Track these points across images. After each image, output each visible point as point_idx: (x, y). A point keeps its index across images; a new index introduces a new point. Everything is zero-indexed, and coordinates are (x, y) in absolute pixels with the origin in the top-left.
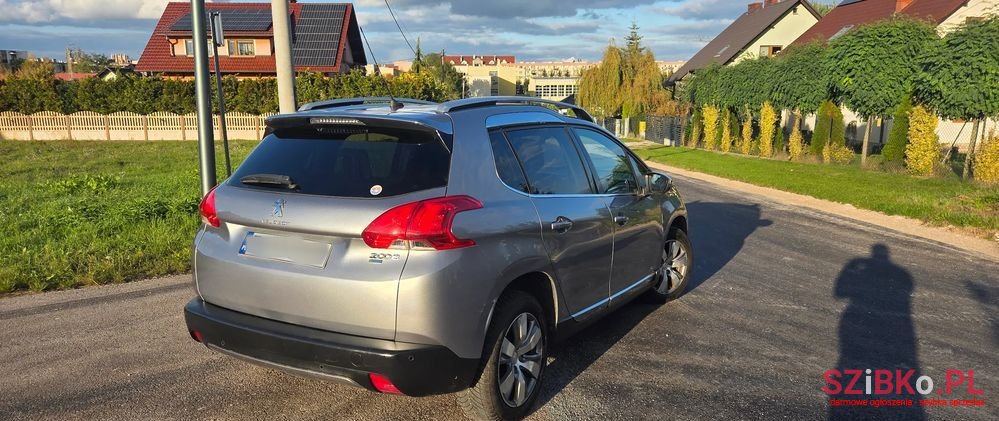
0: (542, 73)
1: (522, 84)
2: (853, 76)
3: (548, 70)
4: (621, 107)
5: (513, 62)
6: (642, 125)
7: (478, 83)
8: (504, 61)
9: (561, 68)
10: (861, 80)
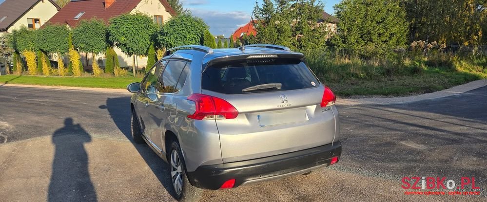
2: (125, 37)
10: (130, 39)
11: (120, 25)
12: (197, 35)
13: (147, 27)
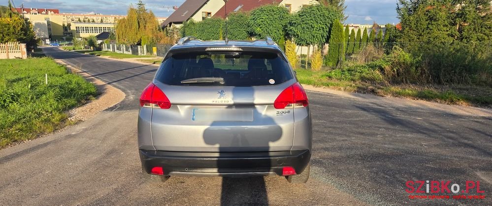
0: (78, 20)
1: (66, 25)
2: (261, 28)
3: (82, 19)
4: (141, 40)
5: (58, 13)
6: (154, 49)
7: (38, 25)
8: (52, 12)
9: (89, 18)
10: (265, 29)
11: (257, 17)
12: (326, 24)
13: (282, 18)
